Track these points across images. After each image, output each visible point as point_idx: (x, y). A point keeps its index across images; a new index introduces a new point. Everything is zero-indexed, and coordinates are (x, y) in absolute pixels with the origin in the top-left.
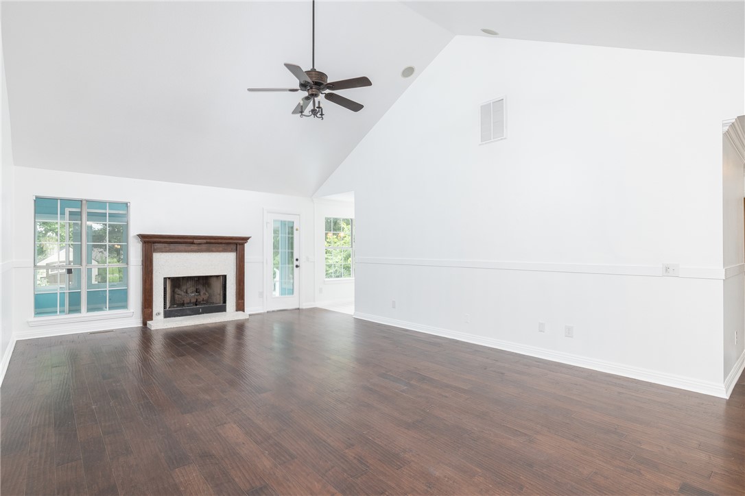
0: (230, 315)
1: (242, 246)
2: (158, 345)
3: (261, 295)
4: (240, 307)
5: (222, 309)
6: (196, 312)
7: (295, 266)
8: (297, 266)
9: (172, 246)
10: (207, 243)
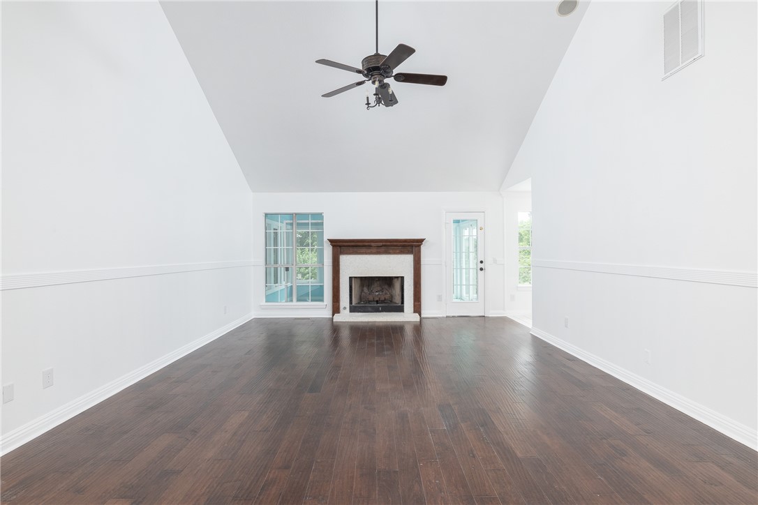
0: (408, 316)
1: (417, 248)
2: (345, 334)
3: (440, 298)
4: (417, 309)
5: (400, 309)
6: (376, 310)
7: (479, 269)
8: (481, 269)
9: (355, 249)
10: (385, 246)
